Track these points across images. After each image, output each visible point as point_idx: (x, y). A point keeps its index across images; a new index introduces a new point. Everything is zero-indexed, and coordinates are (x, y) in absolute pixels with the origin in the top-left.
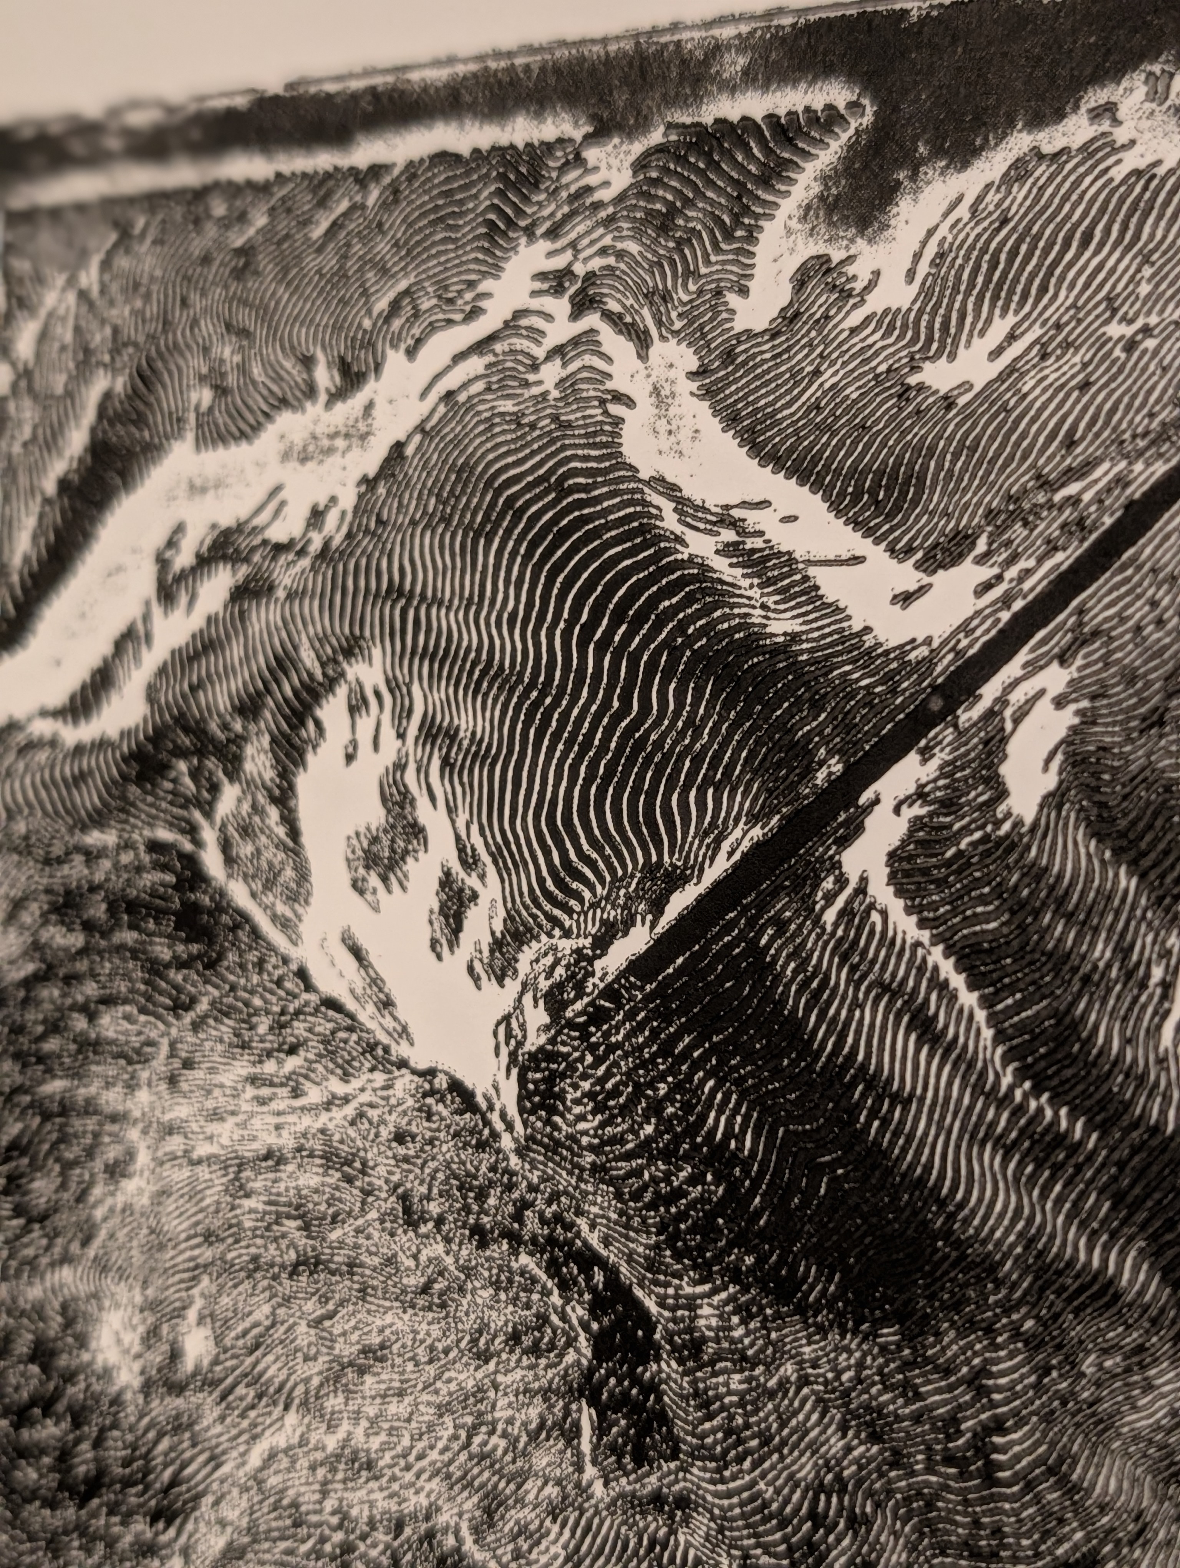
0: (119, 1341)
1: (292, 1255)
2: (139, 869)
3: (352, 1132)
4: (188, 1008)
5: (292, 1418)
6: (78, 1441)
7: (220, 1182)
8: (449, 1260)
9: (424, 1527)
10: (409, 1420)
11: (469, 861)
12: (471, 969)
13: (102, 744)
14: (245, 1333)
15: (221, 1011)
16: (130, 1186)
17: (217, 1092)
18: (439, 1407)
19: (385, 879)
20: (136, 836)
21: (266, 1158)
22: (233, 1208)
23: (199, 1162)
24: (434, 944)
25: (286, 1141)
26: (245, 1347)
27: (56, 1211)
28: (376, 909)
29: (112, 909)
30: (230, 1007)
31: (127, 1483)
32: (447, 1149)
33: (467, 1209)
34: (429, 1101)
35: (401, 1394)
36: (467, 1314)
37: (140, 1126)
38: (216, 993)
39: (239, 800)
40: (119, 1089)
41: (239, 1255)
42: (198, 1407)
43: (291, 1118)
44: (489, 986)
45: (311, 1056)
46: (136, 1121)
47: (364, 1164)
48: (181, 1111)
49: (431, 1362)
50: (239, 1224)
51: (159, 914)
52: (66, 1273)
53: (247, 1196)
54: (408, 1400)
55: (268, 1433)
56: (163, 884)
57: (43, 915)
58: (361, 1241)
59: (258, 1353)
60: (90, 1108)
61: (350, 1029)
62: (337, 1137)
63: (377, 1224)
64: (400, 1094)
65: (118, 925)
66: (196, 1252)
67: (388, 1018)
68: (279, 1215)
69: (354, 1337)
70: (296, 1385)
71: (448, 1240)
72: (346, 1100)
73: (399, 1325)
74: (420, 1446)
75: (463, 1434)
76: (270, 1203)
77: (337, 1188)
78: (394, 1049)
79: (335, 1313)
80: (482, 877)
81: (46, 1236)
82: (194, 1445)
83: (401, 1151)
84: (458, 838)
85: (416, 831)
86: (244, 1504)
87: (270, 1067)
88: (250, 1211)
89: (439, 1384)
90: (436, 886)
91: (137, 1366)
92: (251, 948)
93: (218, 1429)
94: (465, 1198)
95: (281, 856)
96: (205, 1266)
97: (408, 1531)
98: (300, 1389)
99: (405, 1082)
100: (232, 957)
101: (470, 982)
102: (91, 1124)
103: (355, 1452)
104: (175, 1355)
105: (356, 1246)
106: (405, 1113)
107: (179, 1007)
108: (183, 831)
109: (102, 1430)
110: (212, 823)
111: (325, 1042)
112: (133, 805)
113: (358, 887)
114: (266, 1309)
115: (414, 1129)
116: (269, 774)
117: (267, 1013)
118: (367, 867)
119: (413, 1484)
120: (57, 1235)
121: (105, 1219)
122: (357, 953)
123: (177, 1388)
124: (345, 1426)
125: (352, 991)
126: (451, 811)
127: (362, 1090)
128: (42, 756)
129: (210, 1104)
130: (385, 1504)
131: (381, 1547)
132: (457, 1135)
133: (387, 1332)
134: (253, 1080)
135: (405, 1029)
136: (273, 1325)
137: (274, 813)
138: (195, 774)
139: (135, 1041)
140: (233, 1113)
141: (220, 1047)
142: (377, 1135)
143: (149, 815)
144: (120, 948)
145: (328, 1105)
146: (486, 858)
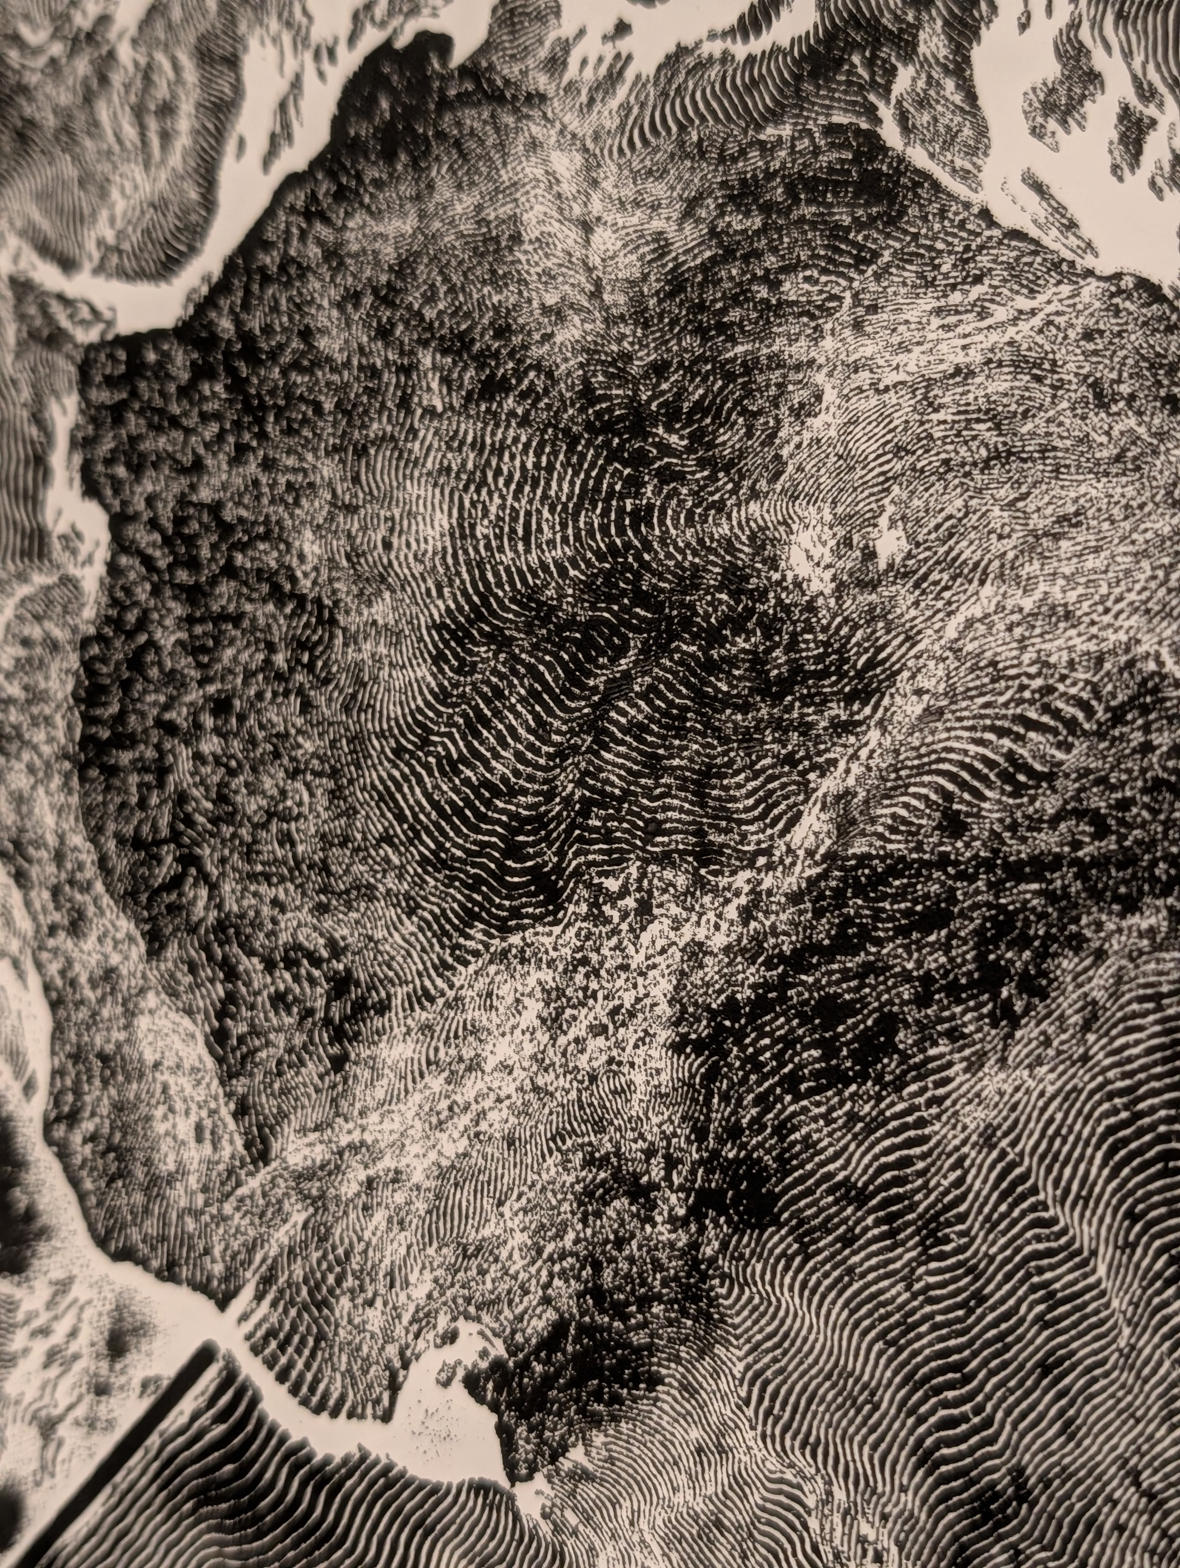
0: (810, 557)
1: (984, 452)
2: (816, 152)
3: (1039, 339)
4: (869, 263)
5: (988, 590)
6: (769, 651)
7: (907, 403)
8: (1142, 430)
9: (1123, 659)
10: (1106, 572)
11: (1147, 93)
12: (1153, 184)
13: (775, 51)
14: (938, 527)
15: (903, 258)
16: (816, 423)
17: (902, 328)
18: (1136, 555)
19: (1064, 123)
20: (811, 125)
21: (953, 376)
22: (922, 423)
23: (887, 389)
24: (1115, 169)
25: (975, 357)
26: (938, 539)
27: (741, 457)
28: (1056, 148)
29: (791, 191)
30: (912, 254)
31: (824, 674)
32: (1136, 337)
33: (1159, 384)
34: (1116, 300)
35: (1097, 550)
36: (1161, 472)
37: (825, 370)
38: (897, 245)
39: (914, 80)
40: (803, 342)
41: (930, 461)
42: (892, 598)
43: (977, 339)
44: (1172, 196)
45: (995, 283)
46: (820, 367)
47: (1054, 362)
48: (868, 349)
49: (1126, 518)
50: (930, 437)
51: (837, 187)
52: (754, 507)
53: (936, 410)
54: (1103, 554)
55: (963, 608)
56: (842, 161)
57: (719, 206)
58: (1053, 428)
59: (951, 542)
60: (776, 361)
61: (1035, 253)
62: (1025, 346)
63: (1068, 413)
64: (1087, 300)
65: (797, 201)
66: (886, 468)
67: (1072, 238)
68: (968, 421)
69: (1049, 511)
70: (990, 561)
71: (1139, 413)
72: (1033, 312)
73: (1094, 493)
74: (1117, 591)
75: (1160, 573)
76: (959, 413)
77: (1027, 389)
78: (1079, 262)
79: (1028, 494)
80: (1161, 105)
81: (731, 480)
82: (888, 632)
83: (1091, 347)
84: (1135, 77)
85: (1093, 78)
86: (941, 673)
87: (955, 298)
88: (940, 423)
89: (1135, 536)
90: (1114, 120)
91: (828, 575)
92: (930, 202)
93: (913, 612)
94: (1155, 375)
95: (958, 119)
96: (895, 478)
97: (1107, 666)
98: (996, 563)
99: (1091, 289)
100: (913, 211)
101: (1152, 195)
102: (775, 376)
103: (1053, 607)
104: (870, 555)
105: (1048, 434)
106: (1092, 315)
107: (860, 262)
108: (859, 114)
109: (794, 635)
110: (888, 102)
111: (1010, 267)
112: (806, 99)
113: (1037, 132)
114: (959, 503)
115: (1102, 326)
116: (943, 52)
117: (950, 253)
118: (1046, 116)
119: (1110, 625)
120: (742, 477)
121: (791, 456)
122: (1039, 188)
123: (873, 585)
124: (1042, 587)
125: (1035, 222)
126: (1128, 55)
127: (1049, 302)
128: (714, 73)
129: (895, 340)
130: (1084, 648)
131: (1081, 684)
132: (1145, 324)
133: (1082, 501)
134: (938, 311)
135: (1089, 245)
136: (966, 515)
137: (950, 84)
138: (870, 64)
139: (818, 299)
140: (918, 343)
141: (903, 290)
142: (1066, 337)
143: (822, 106)
144: (802, 220)
145: (1015, 321)
146: (1162, 89)
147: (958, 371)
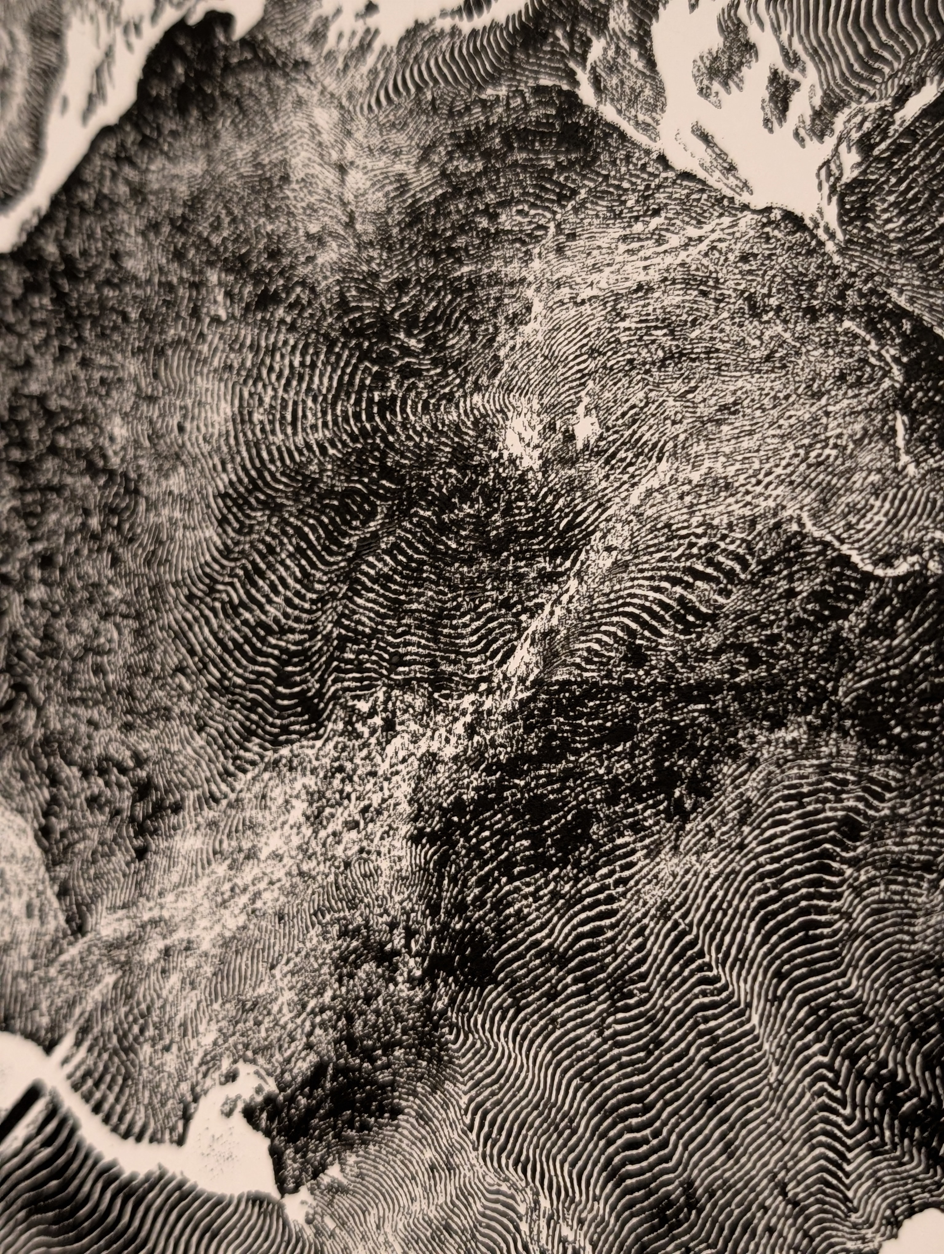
0: (522, 439)
1: (660, 354)
2: (527, 108)
3: (705, 261)
4: (569, 199)
5: (664, 466)
6: (489, 515)
7: (600, 313)
8: (787, 335)
9: (772, 521)
10: (758, 451)
11: (792, 60)
12: (796, 134)
13: (494, 26)
14: (624, 415)
15: (596, 195)
16: (527, 329)
17: (595, 253)
18: (782, 436)
19: (725, 84)
20: (522, 87)
21: (636, 291)
22: (611, 330)
23: (583, 302)
24: (767, 121)
25: (654, 276)
26: (624, 424)
27: (466, 357)
28: (719, 106)
29: (506, 140)
30: (603, 192)
31: (533, 534)
32: (783, 260)
33: (801, 297)
34: (767, 230)
35: (751, 433)
36: (803, 369)
37: (534, 287)
38: (592, 185)
39: (605, 50)
40: (516, 264)
41: (618, 361)
42: (587, 472)
43: (654, 261)
44: (812, 144)
45: (670, 215)
46: (530, 284)
47: (717, 280)
48: (568, 269)
49: (774, 407)
50: (617, 341)
51: (544, 137)
52: (477, 398)
53: (623, 320)
54: (756, 437)
55: (644, 480)
56: (547, 116)
57: (449, 153)
58: (716, 334)
59: (635, 427)
60: (494, 279)
61: (702, 191)
62: (694, 267)
63: (728, 321)
64: (743, 229)
65: (511, 148)
66: (582, 366)
67: (732, 179)
68: (648, 328)
69: (713, 401)
70: (666, 443)
71: (785, 322)
72: (700, 239)
73: (748, 387)
74: (767, 466)
75: (802, 452)
76: (641, 321)
77: (695, 302)
78: (737, 197)
79: (696, 387)
80: (803, 70)
81: (459, 376)
82: (584, 500)
83: (746, 267)
84: (782, 48)
85: (749, 48)
86: (626, 533)
87: (638, 227)
88: (626, 329)
89: (781, 422)
90: (766, 82)
91: (536, 453)
92: (618, 149)
93: (604, 484)
94: (798, 290)
95: (640, 82)
96: (589, 374)
97: (759, 527)
98: (671, 444)
99: (747, 220)
100: (605, 157)
101: (796, 144)
102: (494, 292)
103: (716, 480)
104: (570, 437)
105: (712, 339)
106: (748, 241)
107: (561, 199)
108: (561, 78)
109: (509, 503)
110: (584, 68)
111: (682, 202)
112: (519, 66)
113: (704, 92)
114: (641, 395)
115: (755, 251)
116: (629, 27)
117: (634, 191)
118: (711, 79)
119: (761, 494)
120: (467, 374)
121: (507, 356)
122: (705, 138)
123: (572, 462)
124: (707, 464)
125: (702, 165)
126: (777, 29)
127: (713, 231)
128: (445, 44)
129: (590, 262)
130: (741, 512)
131: (738, 542)
132: (790, 248)
133: (739, 393)
134: (625, 238)
135: (745, 184)
136: (647, 404)
137: (634, 54)
138: (570, 36)
139: (528, 228)
140: (609, 265)
141: (596, 222)
142: (726, 260)
143: (531, 71)
144: (515, 164)
145: (686, 246)
146: (804, 57)
147: (640, 287)
